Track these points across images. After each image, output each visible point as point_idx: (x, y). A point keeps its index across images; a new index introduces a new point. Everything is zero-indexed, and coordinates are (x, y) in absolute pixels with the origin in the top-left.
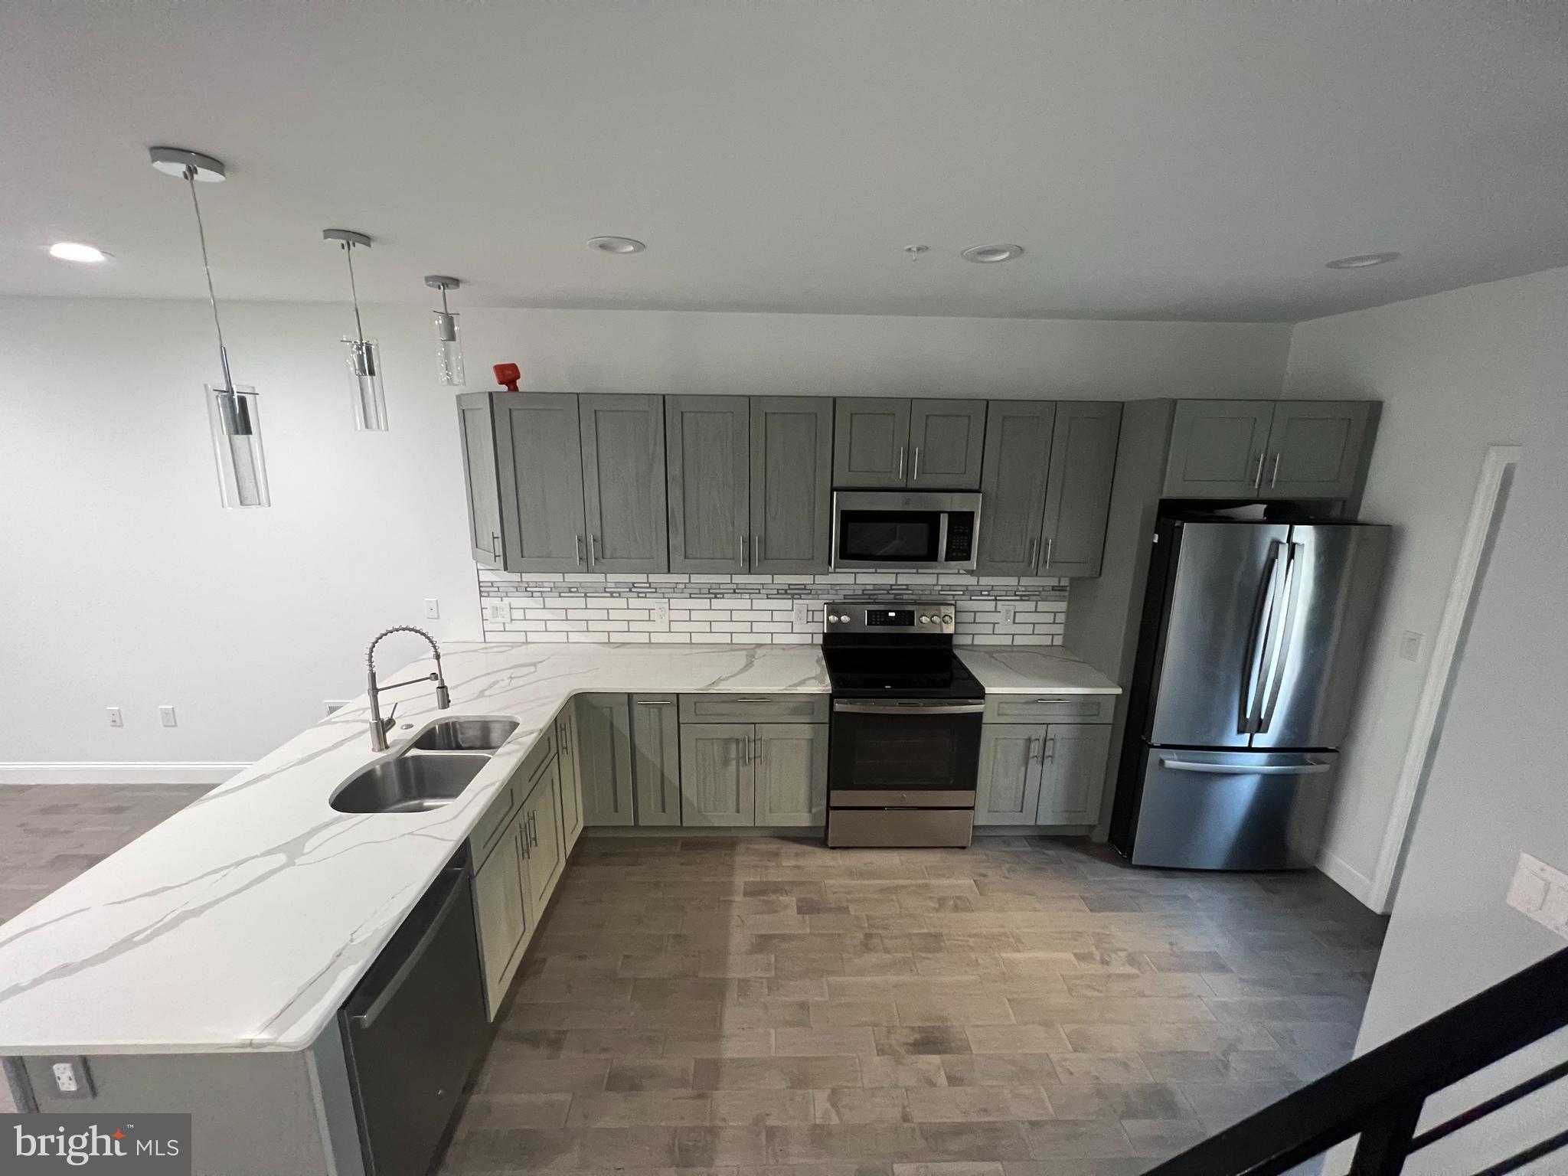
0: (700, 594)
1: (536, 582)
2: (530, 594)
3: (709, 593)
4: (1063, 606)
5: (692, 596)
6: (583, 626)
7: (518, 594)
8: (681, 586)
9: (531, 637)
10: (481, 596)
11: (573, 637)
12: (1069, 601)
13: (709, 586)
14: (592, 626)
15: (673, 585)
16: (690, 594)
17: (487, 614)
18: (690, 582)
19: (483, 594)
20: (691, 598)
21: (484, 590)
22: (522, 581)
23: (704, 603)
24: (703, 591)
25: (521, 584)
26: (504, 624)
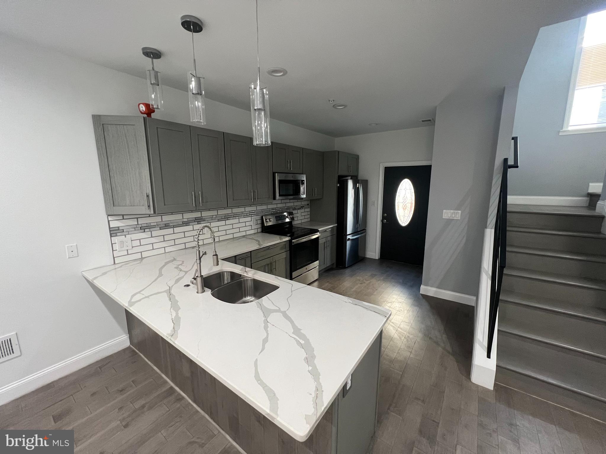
0: (222, 219)
1: (147, 223)
2: (143, 230)
3: (225, 218)
4: (309, 210)
5: (219, 220)
6: (172, 243)
7: (136, 232)
8: (214, 216)
9: (145, 255)
10: (111, 236)
11: (168, 250)
12: (310, 208)
13: (224, 215)
14: (177, 242)
15: (212, 217)
16: (218, 220)
17: (116, 247)
18: (218, 215)
19: (112, 235)
20: (218, 221)
21: (114, 232)
22: (138, 224)
23: (223, 223)
24: (222, 218)
25: (138, 226)
26: (127, 250)
